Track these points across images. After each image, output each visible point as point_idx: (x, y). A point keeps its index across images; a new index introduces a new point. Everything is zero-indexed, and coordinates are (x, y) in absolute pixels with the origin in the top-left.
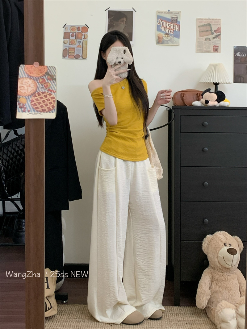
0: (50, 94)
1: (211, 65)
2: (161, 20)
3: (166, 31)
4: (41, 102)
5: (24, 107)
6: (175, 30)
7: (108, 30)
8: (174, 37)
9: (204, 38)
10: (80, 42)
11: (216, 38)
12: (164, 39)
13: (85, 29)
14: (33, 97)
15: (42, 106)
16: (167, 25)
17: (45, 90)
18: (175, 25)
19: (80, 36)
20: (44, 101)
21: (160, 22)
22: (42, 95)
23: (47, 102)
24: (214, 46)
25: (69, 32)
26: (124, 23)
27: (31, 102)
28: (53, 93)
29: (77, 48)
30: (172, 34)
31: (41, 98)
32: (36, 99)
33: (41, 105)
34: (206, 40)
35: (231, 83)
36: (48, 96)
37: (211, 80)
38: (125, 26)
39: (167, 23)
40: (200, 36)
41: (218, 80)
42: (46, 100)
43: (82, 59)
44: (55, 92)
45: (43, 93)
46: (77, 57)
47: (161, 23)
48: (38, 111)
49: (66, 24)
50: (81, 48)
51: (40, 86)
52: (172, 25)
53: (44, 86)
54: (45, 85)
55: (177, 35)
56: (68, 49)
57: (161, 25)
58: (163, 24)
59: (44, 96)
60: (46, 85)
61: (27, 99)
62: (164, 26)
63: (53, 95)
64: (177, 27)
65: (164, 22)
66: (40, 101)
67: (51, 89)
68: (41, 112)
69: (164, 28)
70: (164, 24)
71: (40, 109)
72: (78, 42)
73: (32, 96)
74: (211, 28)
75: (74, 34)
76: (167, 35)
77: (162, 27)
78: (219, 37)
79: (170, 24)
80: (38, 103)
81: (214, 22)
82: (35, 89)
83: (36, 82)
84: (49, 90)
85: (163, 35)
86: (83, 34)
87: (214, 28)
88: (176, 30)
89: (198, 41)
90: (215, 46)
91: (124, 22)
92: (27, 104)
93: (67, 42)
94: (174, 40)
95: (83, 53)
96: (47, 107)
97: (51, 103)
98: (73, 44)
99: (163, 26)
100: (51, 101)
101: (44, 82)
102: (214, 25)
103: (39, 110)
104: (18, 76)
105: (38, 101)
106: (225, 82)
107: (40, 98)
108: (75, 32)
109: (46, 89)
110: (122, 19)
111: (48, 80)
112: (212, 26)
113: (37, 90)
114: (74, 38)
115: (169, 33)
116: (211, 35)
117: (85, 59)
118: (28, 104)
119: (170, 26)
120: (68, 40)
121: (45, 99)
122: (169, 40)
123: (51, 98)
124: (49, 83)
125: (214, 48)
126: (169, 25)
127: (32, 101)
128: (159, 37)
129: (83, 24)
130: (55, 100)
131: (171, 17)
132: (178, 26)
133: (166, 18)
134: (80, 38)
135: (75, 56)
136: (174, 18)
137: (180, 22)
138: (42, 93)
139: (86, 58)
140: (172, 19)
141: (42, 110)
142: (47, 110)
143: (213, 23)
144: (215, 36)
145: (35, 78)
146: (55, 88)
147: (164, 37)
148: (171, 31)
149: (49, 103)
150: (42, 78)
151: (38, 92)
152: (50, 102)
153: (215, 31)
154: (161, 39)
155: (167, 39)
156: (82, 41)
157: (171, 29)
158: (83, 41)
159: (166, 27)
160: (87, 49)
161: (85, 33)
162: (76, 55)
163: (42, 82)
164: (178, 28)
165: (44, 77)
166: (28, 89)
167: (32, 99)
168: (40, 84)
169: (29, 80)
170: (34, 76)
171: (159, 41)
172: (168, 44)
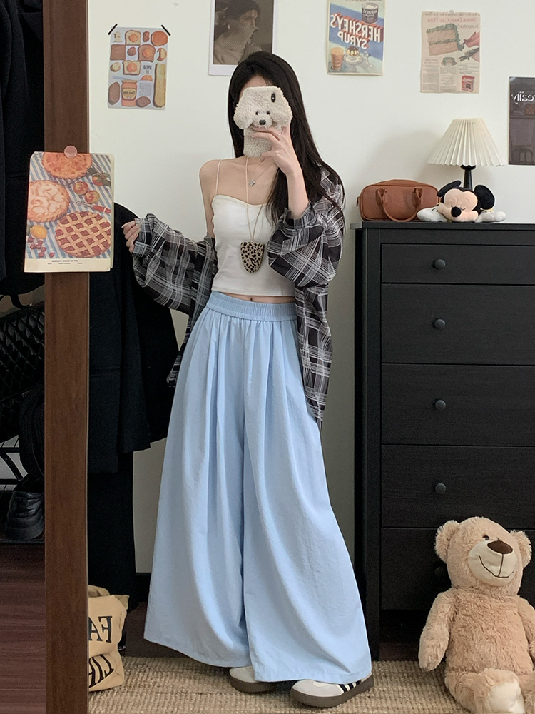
0: (99, 218)
1: (455, 123)
2: (338, 15)
3: (350, 41)
4: (80, 235)
5: (41, 245)
6: (371, 39)
8: (370, 55)
9: (441, 58)
10: (150, 67)
11: (469, 59)
12: (345, 61)
13: (161, 36)
14: (61, 225)
16: (354, 28)
17: (86, 207)
18: (372, 28)
19: (149, 53)
20: (85, 233)
21: (336, 19)
22: (80, 220)
23: (93, 235)
24: (463, 77)
25: (124, 43)
27: (57, 236)
28: (105, 215)
29: (142, 82)
30: (365, 48)
31: (79, 226)
32: (67, 228)
33: (78, 241)
34: (444, 62)
35: (501, 165)
36: (94, 220)
38: (256, 30)
39: (354, 23)
40: (431, 54)
42: (89, 231)
43: (155, 107)
44: (109, 212)
45: (83, 214)
46: (141, 103)
47: (340, 22)
48: (71, 256)
49: (116, 25)
50: (151, 80)
51: (75, 198)
52: (365, 28)
53: (86, 198)
55: (378, 53)
56: (121, 84)
57: (340, 28)
58: (343, 27)
59: (86, 221)
60: (90, 197)
61: (47, 229)
62: (347, 30)
63: (106, 218)
64: (377, 33)
65: (345, 20)
66: (77, 231)
67: (100, 205)
68: (78, 257)
69: (345, 34)
70: (346, 25)
71: (77, 250)
72: (145, 67)
73: (58, 221)
74: (457, 35)
75: (135, 48)
76: (352, 52)
77: (342, 33)
78: (476, 55)
79: (360, 25)
80: (71, 236)
81: (465, 20)
82: (64, 206)
83: (67, 189)
84: (96, 208)
85: (343, 50)
86: (157, 48)
87: (464, 35)
88: (375, 40)
89: (427, 66)
90: (467, 77)
91: (253, 21)
92: (47, 239)
93: (119, 67)
94: (369, 64)
95: (156, 94)
96: (93, 245)
97: (100, 237)
98: (133, 73)
99: (344, 30)
100: (101, 231)
101: (85, 190)
102: (465, 26)
103: (74, 252)
104: (28, 179)
105: (73, 233)
107: (76, 225)
108: (136, 43)
109: (89, 205)
110: (247, 14)
112: (458, 30)
113: (70, 207)
114: (136, 57)
115: (359, 46)
116: (455, 50)
117: (161, 107)
118: (51, 240)
119: (360, 30)
120: (120, 62)
121: (87, 228)
122: (358, 63)
123: (101, 224)
124: (96, 191)
125: (463, 82)
126: (357, 27)
127: (59, 233)
128: (334, 57)
129: (155, 26)
130: (110, 230)
131: (363, 9)
132: (379, 30)
133: (351, 11)
134: (150, 59)
135: (136, 101)
136: (369, 10)
137: (383, 20)
139: (164, 105)
140: (365, 14)
141: (81, 252)
142: (92, 252)
143: (462, 24)
144: (467, 53)
145: (66, 180)
146: (110, 202)
147: (347, 56)
148: (361, 43)
149: (97, 237)
150: (81, 180)
151: (73, 212)
152: (98, 233)
153: (466, 42)
154: (339, 61)
155: (355, 61)
156: (153, 65)
157: (363, 36)
158: (156, 65)
159: (350, 31)
160: (165, 86)
161: (162, 47)
162: (139, 98)
163: (82, 189)
164: (379, 35)
165: (85, 178)
166: (49, 205)
167: (59, 228)
168: (77, 193)
169: (51, 185)
170: (62, 176)
171: (334, 67)
172: (356, 72)
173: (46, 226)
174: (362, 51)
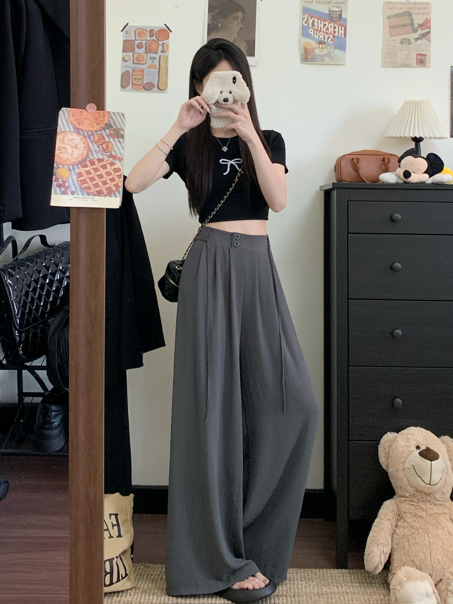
0: (112, 164)
1: (406, 104)
2: (309, 16)
3: (319, 36)
4: (96, 178)
5: (65, 184)
6: (336, 34)
7: (208, 35)
8: (335, 48)
10: (155, 58)
12: (315, 53)
13: (164, 33)
14: (81, 168)
15: (96, 185)
16: (322, 26)
17: (103, 155)
18: (337, 26)
19: (154, 47)
20: (100, 176)
21: (308, 19)
22: (97, 165)
23: (107, 178)
25: (134, 39)
26: (238, 21)
27: (78, 177)
28: (117, 162)
29: (149, 70)
30: (332, 42)
31: (96, 170)
32: (86, 171)
33: (95, 182)
35: (444, 138)
36: (108, 166)
37: (405, 133)
38: (241, 28)
39: (322, 22)
41: (419, 132)
42: (104, 175)
43: (159, 91)
44: (120, 159)
45: (100, 160)
46: (148, 87)
47: (311, 21)
48: (88, 194)
49: (128, 24)
50: (156, 69)
51: (94, 147)
52: (331, 26)
53: (102, 147)
54: (104, 146)
55: (342, 47)
56: (131, 72)
57: (310, 26)
58: (313, 25)
59: (101, 166)
60: (106, 147)
61: (70, 171)
62: (316, 28)
63: (118, 165)
64: (341, 30)
65: (316, 20)
66: (94, 174)
67: (114, 154)
68: (94, 195)
69: (315, 31)
70: (316, 24)
71: (94, 190)
72: (151, 58)
73: (80, 165)
75: (142, 43)
76: (321, 46)
77: (312, 30)
79: (327, 23)
80: (89, 178)
82: (85, 154)
83: (88, 140)
84: (111, 156)
85: (313, 44)
86: (161, 43)
88: (340, 36)
91: (240, 20)
92: (70, 180)
93: (130, 58)
94: (335, 55)
95: (160, 80)
96: (107, 186)
97: (112, 180)
98: (141, 63)
99: (314, 27)
100: (114, 175)
101: (102, 141)
103: (91, 191)
104: (56, 129)
105: (91, 176)
106: (432, 137)
107: (94, 169)
108: (143, 38)
109: (105, 153)
110: (235, 15)
111: (110, 138)
113: (90, 154)
114: (143, 50)
115: (326, 40)
117: (164, 90)
118: (73, 180)
119: (328, 28)
120: (131, 54)
121: (102, 172)
122: (326, 55)
123: (113, 169)
124: (111, 142)
126: (325, 25)
127: (80, 175)
128: (306, 50)
129: (158, 24)
130: (121, 175)
131: (329, 11)
132: (343, 28)
133: (320, 13)
134: (155, 51)
135: (144, 86)
136: (334, 11)
137: (346, 20)
138: (98, 160)
139: (166, 89)
140: (331, 14)
141: (97, 192)
142: (105, 192)
145: (87, 132)
146: (122, 151)
147: (316, 49)
148: (328, 38)
149: (110, 180)
150: (99, 133)
151: (91, 158)
152: (111, 177)
154: (310, 53)
155: (323, 53)
156: (157, 56)
157: (329, 32)
158: (160, 56)
159: (319, 29)
160: (167, 73)
161: (164, 42)
162: (146, 84)
163: (99, 140)
164: (343, 32)
165: (103, 131)
166: (73, 152)
167: (80, 171)
168: (95, 143)
169: (75, 136)
170: (84, 128)
171: (306, 57)
172: (324, 61)
173: (69, 169)
174: (329, 45)
